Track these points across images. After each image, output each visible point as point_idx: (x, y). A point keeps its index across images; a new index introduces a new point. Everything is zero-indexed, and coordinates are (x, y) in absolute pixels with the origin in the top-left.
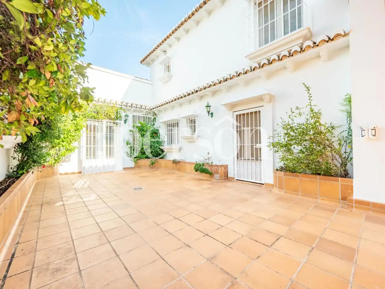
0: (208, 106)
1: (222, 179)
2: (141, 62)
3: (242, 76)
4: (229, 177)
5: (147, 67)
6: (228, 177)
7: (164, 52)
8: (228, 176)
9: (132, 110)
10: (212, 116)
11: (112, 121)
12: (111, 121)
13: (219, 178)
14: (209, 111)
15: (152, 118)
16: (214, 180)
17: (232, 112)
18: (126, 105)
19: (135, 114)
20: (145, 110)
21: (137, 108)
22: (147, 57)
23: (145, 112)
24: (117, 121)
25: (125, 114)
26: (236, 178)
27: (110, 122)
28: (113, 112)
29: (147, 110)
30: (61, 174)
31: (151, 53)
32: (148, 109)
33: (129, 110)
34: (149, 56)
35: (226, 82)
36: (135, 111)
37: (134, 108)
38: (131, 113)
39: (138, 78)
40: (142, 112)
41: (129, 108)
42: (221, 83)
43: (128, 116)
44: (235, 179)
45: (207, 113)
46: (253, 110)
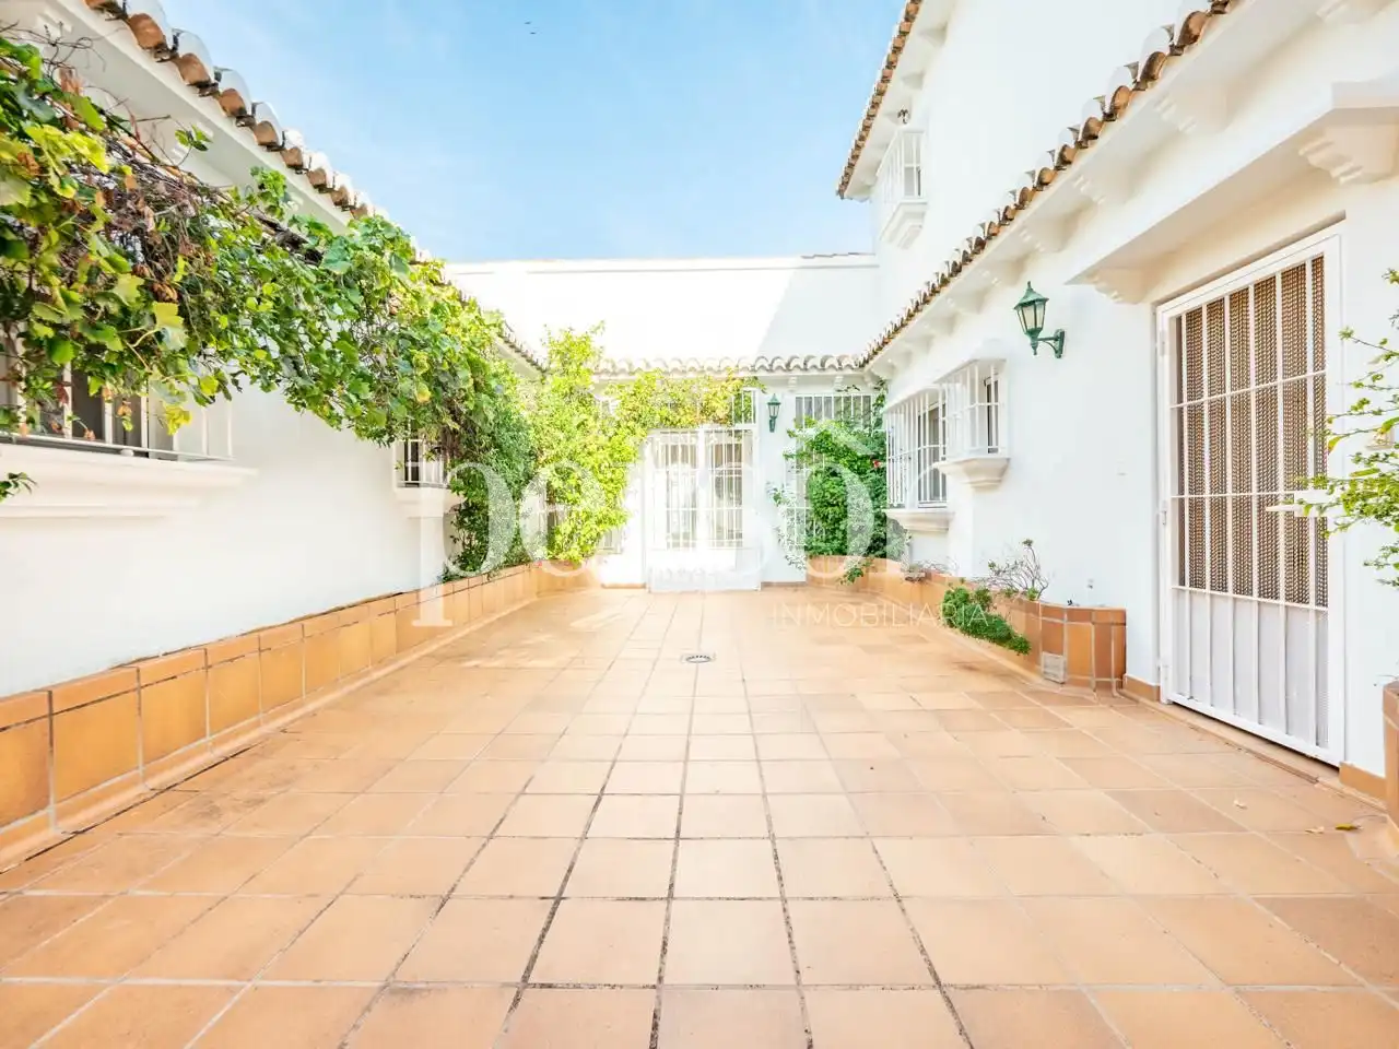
0: (1031, 303)
1: (1086, 684)
2: (840, 192)
3: (1168, 76)
4: (1131, 679)
5: (862, 201)
6: (1126, 681)
7: (902, 117)
8: (1129, 674)
9: (793, 380)
10: (1059, 352)
11: (724, 428)
12: (720, 429)
13: (1062, 673)
14: (1031, 326)
15: (874, 396)
16: (1037, 681)
17: (1145, 308)
18: (768, 368)
19: (805, 392)
20: (840, 372)
21: (806, 369)
22: (851, 166)
23: (839, 378)
24: (739, 426)
25: (768, 398)
26: (1169, 693)
27: (716, 432)
28: (725, 398)
29: (850, 372)
30: (603, 586)
31: (860, 143)
32: (849, 366)
33: (784, 382)
34: (857, 156)
35: (1094, 148)
36: (802, 381)
37: (799, 373)
38: (792, 391)
39: (816, 259)
40: (830, 381)
41: (780, 373)
42: (1069, 163)
43: (778, 404)
44: (1163, 700)
45: (1028, 340)
46: (1274, 266)
